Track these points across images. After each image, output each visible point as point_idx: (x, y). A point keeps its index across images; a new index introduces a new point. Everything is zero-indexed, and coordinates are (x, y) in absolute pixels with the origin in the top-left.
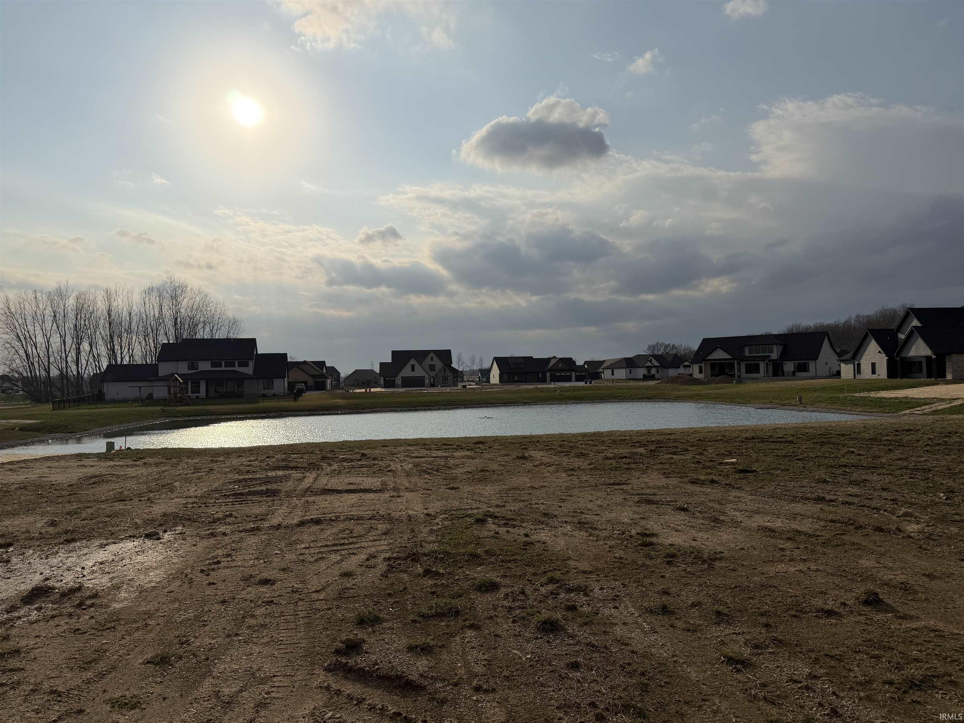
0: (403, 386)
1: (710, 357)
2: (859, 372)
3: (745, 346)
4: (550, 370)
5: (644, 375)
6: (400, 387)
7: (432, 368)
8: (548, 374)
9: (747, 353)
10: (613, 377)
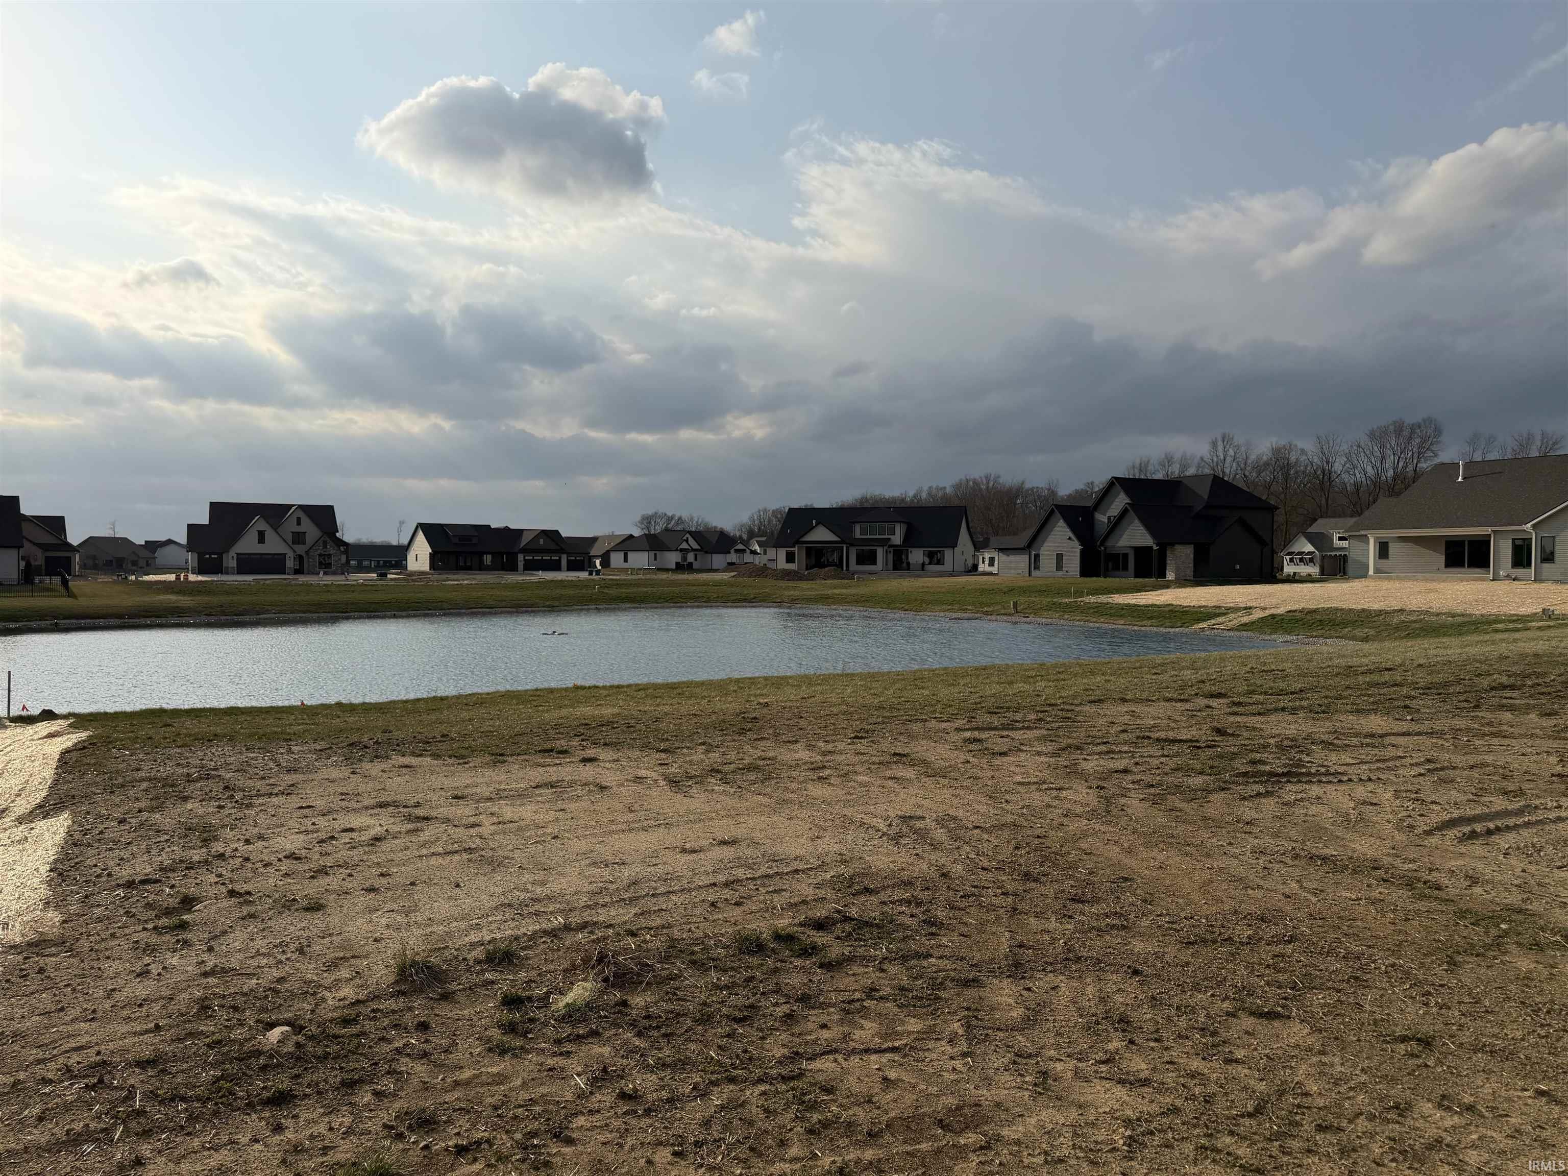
0: (240, 572)
1: (808, 538)
2: (1037, 568)
3: (854, 523)
4: (524, 551)
5: (677, 564)
6: (233, 574)
7: (298, 538)
8: (520, 557)
9: (858, 535)
10: (626, 565)
